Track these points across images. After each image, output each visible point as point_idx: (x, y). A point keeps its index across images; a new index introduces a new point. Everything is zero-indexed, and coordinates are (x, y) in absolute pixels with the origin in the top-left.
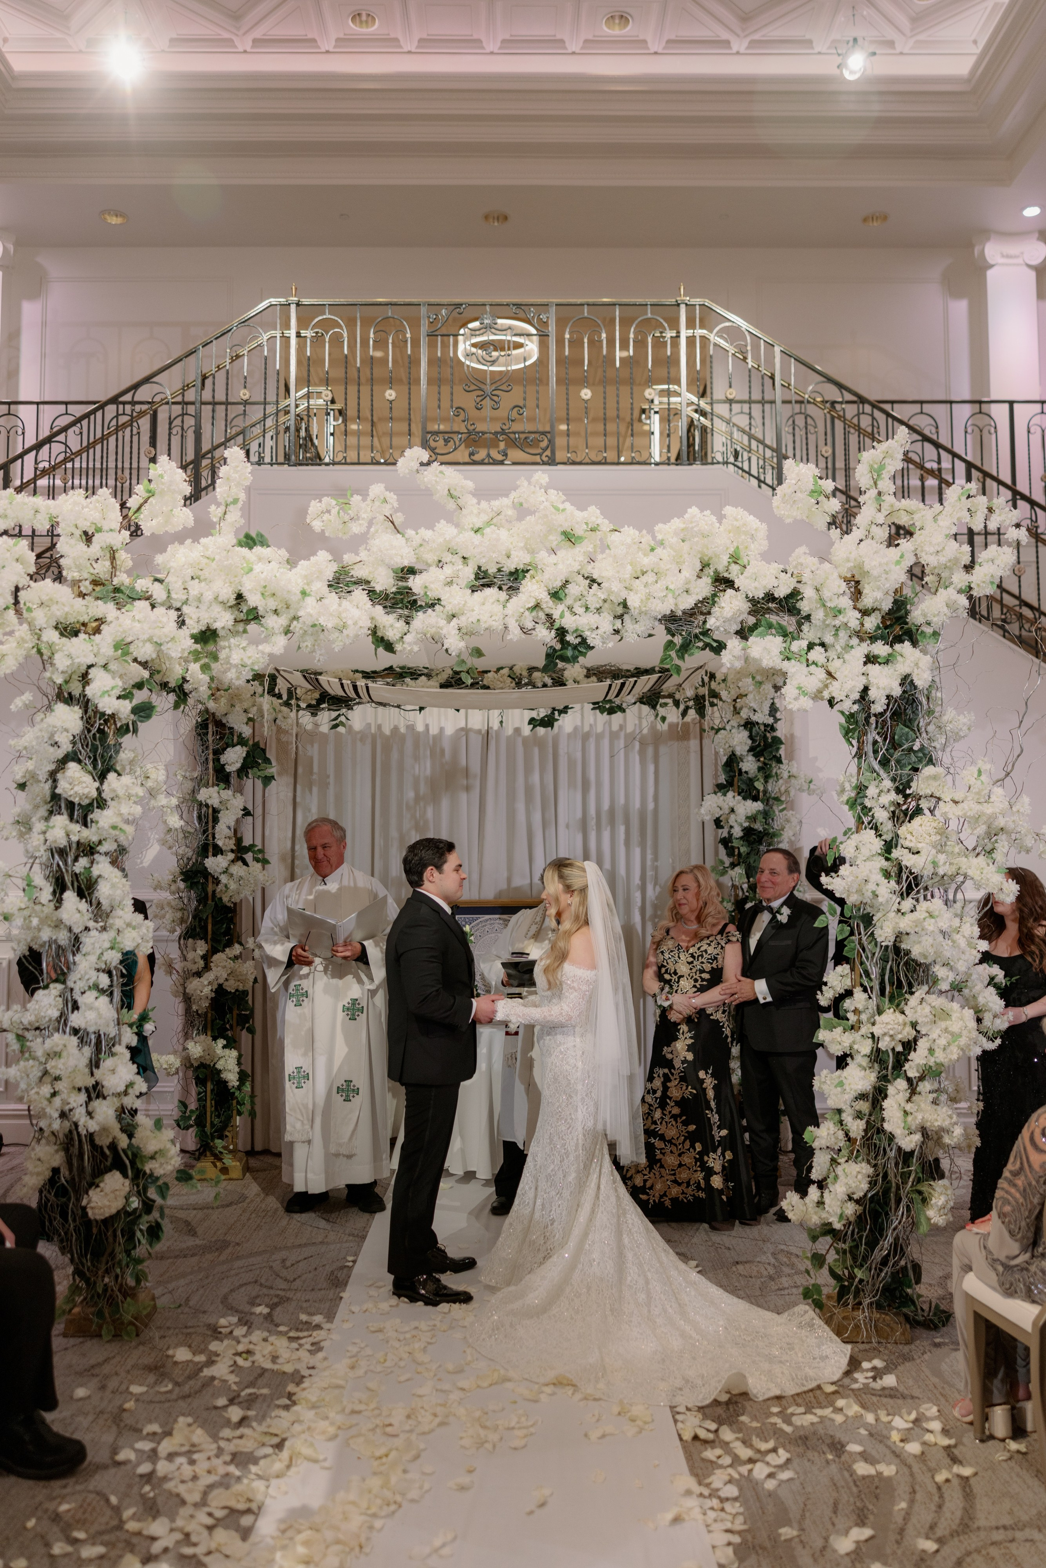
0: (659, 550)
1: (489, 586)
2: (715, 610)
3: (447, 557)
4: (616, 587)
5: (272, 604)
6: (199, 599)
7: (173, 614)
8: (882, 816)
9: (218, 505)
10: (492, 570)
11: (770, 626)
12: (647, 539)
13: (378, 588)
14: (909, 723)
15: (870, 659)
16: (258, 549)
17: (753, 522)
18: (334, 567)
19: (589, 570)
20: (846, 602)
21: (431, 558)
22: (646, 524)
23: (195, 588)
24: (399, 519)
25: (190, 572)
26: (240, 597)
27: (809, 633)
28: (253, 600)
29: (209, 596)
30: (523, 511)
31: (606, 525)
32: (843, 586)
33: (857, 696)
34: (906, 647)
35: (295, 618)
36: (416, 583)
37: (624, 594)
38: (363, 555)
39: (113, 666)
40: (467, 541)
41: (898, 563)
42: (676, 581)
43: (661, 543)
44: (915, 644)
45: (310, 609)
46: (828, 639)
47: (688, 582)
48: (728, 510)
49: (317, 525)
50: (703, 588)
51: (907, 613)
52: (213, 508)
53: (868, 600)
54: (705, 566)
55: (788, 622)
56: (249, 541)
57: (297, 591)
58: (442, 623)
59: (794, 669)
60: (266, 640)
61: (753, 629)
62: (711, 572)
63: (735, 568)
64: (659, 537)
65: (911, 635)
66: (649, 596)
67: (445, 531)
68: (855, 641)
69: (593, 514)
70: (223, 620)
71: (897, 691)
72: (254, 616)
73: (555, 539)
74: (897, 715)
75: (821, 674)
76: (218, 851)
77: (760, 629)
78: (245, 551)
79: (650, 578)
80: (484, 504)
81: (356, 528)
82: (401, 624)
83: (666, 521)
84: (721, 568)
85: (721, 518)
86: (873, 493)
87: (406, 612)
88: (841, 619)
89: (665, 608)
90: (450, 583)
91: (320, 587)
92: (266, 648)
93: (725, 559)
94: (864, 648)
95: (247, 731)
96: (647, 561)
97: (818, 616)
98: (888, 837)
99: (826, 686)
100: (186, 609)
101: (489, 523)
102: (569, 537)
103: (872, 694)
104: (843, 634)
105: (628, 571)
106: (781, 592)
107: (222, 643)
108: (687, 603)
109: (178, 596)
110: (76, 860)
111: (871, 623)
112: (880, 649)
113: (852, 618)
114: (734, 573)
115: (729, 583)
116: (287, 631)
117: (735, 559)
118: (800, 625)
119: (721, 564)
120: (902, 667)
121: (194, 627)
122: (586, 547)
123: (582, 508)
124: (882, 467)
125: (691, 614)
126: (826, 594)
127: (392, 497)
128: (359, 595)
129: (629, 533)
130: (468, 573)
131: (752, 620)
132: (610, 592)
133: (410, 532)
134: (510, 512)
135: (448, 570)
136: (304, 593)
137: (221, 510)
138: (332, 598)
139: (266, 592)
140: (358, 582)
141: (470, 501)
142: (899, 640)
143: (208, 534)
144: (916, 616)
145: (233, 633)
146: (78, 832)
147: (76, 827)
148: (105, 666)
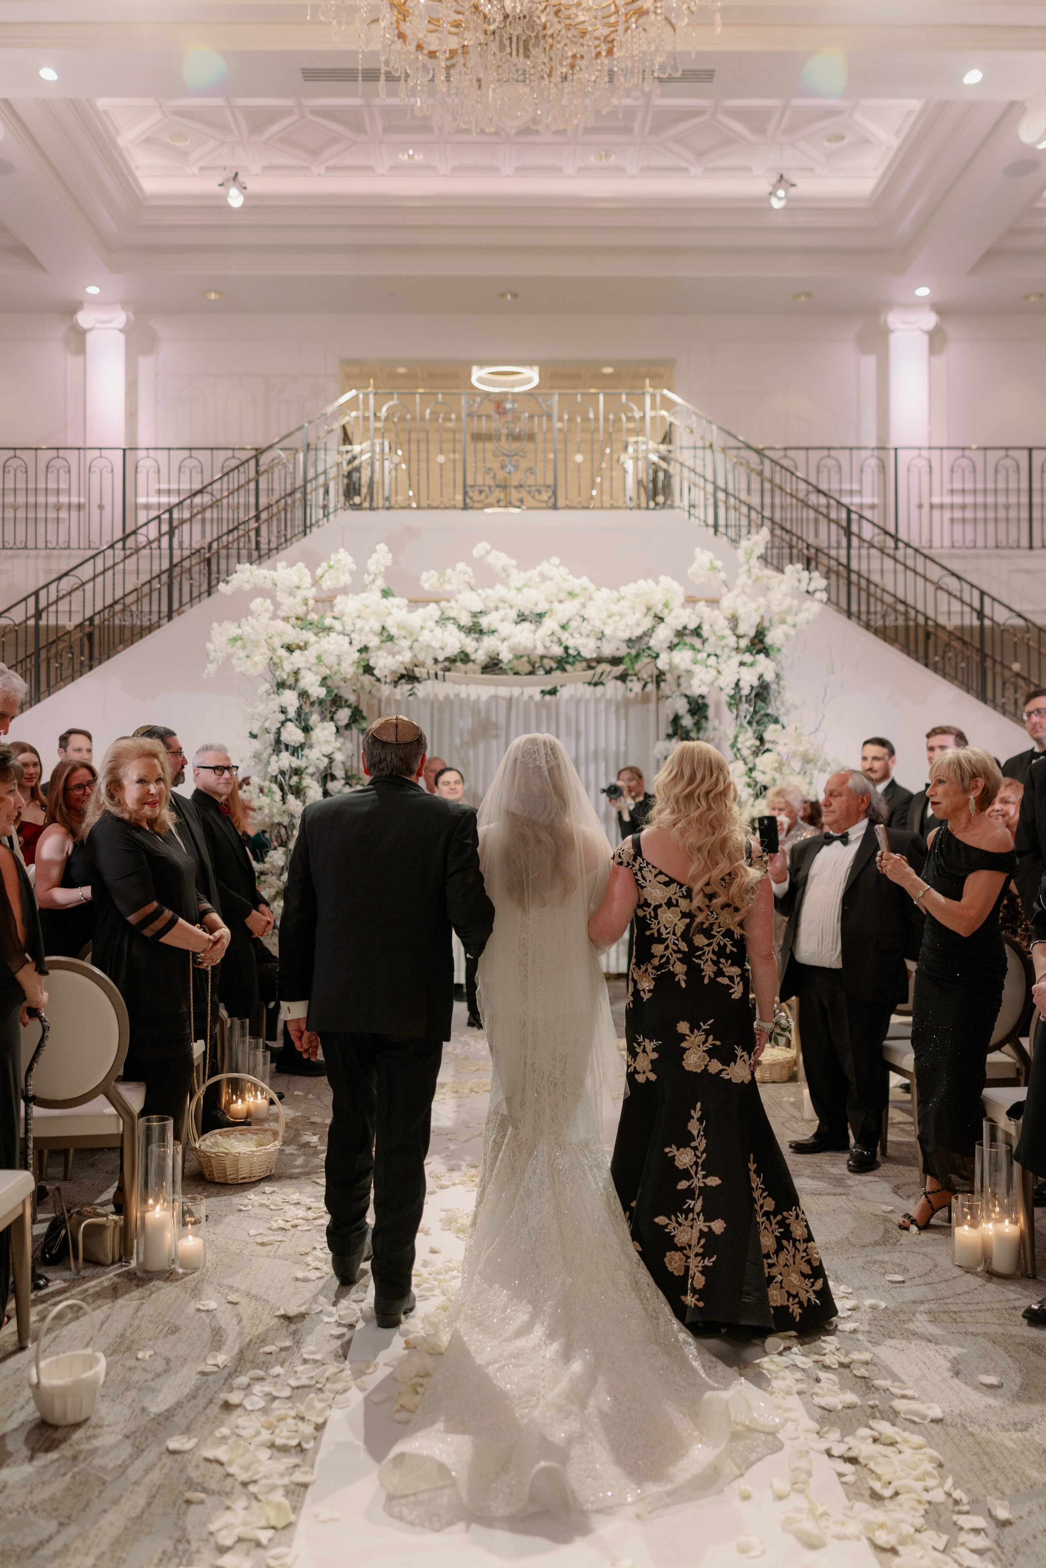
0: (622, 602)
1: (523, 620)
2: (654, 635)
3: (501, 605)
4: (598, 623)
5: (403, 633)
6: (361, 630)
7: (347, 639)
8: (746, 752)
9: (369, 574)
10: (527, 613)
11: (686, 644)
12: (615, 594)
13: (462, 623)
14: (764, 700)
15: (742, 664)
16: (391, 599)
17: (675, 585)
18: (439, 613)
19: (583, 612)
20: (728, 632)
21: (492, 605)
22: (615, 586)
23: (359, 624)
24: (473, 581)
25: (356, 614)
26: (383, 628)
27: (708, 648)
28: (393, 631)
29: (367, 628)
30: (544, 578)
31: (592, 587)
32: (726, 623)
33: (733, 685)
34: (762, 656)
35: (417, 640)
36: (484, 622)
37: (602, 628)
38: (453, 603)
39: (314, 668)
40: (511, 595)
41: (756, 611)
42: (631, 620)
43: (623, 598)
44: (767, 655)
45: (425, 636)
46: (719, 652)
47: (638, 620)
48: (662, 578)
49: (426, 586)
50: (648, 622)
51: (764, 636)
52: (366, 576)
53: (742, 629)
54: (649, 609)
55: (697, 642)
56: (386, 593)
57: (418, 627)
58: (499, 643)
59: (698, 669)
60: (399, 653)
61: (676, 645)
62: (652, 613)
63: (666, 611)
64: (622, 594)
65: (765, 651)
66: (616, 628)
67: (500, 591)
68: (734, 653)
69: (585, 581)
70: (374, 642)
71: (756, 683)
72: (391, 638)
73: (562, 596)
74: (757, 695)
75: (714, 672)
76: (333, 778)
77: (680, 647)
78: (384, 600)
79: (617, 618)
80: (522, 574)
81: (448, 587)
82: (474, 644)
83: (626, 584)
84: (658, 611)
85: (657, 583)
86: (746, 567)
87: (477, 636)
88: (724, 642)
89: (626, 635)
90: (502, 620)
91: (431, 624)
92: (399, 658)
93: (660, 606)
94: (737, 658)
95: (352, 698)
96: (615, 608)
97: (712, 639)
98: (750, 765)
99: (716, 679)
100: (353, 635)
101: (525, 585)
102: (571, 594)
103: (741, 684)
104: (726, 650)
105: (605, 613)
106: (692, 626)
107: (373, 654)
108: (638, 632)
109: (349, 628)
110: (290, 777)
111: (744, 643)
112: (748, 658)
113: (732, 641)
114: (665, 614)
115: (662, 619)
116: (411, 648)
117: (666, 605)
118: (703, 643)
119: (658, 609)
120: (759, 669)
121: (357, 645)
122: (581, 599)
123: (578, 576)
124: (752, 552)
125: (640, 638)
126: (716, 628)
127: (469, 570)
128: (452, 628)
129: (605, 592)
130: (513, 614)
131: (676, 641)
132: (594, 626)
133: (480, 591)
134: (537, 579)
135: (501, 613)
136: (422, 628)
137: (371, 578)
138: (438, 631)
139: (401, 627)
140: (449, 619)
141: (514, 572)
142: (759, 652)
143: (363, 591)
144: (769, 640)
145: (379, 648)
146: (296, 762)
147: (294, 759)
148: (309, 669)
